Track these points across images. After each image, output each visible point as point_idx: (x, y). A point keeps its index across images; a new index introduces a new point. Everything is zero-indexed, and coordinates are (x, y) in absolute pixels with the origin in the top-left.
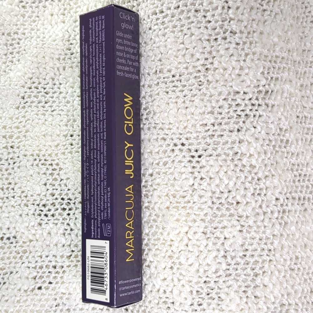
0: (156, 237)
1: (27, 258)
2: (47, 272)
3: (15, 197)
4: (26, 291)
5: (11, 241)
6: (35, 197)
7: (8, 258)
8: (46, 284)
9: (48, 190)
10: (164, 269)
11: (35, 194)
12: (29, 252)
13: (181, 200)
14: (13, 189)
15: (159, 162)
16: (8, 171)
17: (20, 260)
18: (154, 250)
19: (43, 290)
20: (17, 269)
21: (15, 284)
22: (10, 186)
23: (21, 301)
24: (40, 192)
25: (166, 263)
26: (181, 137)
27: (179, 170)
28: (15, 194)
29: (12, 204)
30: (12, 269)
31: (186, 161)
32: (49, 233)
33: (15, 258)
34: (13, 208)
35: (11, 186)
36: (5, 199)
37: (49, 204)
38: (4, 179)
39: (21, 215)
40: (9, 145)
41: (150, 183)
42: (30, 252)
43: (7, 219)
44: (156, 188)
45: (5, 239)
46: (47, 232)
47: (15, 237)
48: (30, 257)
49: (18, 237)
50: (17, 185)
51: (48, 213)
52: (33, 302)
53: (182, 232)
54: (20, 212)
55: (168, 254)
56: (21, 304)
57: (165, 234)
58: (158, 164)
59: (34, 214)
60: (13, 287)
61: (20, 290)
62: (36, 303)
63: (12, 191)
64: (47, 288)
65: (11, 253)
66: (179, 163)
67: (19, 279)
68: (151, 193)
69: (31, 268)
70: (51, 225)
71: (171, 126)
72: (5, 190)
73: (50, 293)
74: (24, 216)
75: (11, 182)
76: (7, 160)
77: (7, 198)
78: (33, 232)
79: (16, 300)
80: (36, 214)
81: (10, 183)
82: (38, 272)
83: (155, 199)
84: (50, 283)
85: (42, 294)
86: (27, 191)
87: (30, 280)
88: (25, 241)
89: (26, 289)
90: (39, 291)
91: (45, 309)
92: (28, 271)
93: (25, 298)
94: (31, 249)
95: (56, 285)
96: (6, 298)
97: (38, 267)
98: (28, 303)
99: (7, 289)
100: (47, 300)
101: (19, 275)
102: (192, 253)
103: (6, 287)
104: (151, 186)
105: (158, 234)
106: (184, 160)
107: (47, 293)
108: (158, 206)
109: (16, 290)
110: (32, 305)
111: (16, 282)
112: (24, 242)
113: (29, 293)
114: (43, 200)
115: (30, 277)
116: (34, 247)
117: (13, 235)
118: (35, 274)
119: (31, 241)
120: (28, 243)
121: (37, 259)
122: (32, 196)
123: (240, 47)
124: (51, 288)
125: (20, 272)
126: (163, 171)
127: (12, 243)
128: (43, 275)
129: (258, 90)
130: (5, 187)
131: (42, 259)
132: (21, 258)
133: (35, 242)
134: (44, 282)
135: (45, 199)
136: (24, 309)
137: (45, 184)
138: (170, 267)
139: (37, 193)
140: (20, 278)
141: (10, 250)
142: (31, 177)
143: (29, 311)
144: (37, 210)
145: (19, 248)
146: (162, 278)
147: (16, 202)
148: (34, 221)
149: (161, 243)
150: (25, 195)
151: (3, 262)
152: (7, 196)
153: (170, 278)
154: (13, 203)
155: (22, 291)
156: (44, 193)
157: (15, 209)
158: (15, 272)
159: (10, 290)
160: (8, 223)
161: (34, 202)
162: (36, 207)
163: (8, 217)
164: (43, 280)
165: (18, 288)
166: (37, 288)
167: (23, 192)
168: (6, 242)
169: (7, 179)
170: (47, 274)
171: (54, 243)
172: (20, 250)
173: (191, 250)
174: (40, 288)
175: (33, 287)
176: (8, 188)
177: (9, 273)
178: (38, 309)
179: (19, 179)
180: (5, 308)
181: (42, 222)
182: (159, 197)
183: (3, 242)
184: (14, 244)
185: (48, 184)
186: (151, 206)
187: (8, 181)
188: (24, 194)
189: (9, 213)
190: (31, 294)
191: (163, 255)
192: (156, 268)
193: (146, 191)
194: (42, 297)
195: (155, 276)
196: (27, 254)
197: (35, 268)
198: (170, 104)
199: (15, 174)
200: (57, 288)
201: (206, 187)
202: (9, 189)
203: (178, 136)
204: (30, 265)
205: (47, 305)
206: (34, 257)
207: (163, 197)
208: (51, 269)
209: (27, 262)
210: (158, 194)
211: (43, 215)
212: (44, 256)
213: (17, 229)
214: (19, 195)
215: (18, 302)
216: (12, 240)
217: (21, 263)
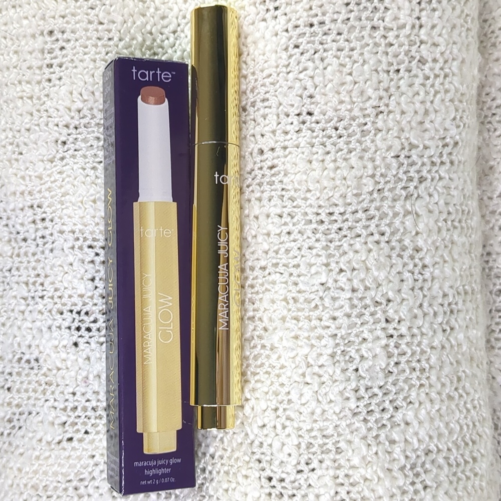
0: (259, 363)
1: (53, 393)
2: (84, 416)
3: (45, 298)
4: (49, 443)
5: (31, 366)
6: (75, 299)
7: (26, 391)
8: (80, 435)
9: (96, 287)
10: (265, 411)
11: (75, 293)
12: (55, 384)
13: (305, 306)
14: (42, 284)
15: (279, 249)
16: (36, 257)
17: (42, 396)
18: (253, 382)
19: (75, 443)
20: (38, 409)
21: (35, 431)
22: (37, 279)
23: (42, 457)
24: (83, 292)
25: (269, 402)
26: (320, 211)
27: (308, 261)
28: (45, 293)
29: (39, 309)
30: (31, 408)
31: (321, 246)
32: (88, 359)
33: (35, 391)
34: (40, 315)
35: (40, 280)
36: (30, 299)
37: (97, 311)
38: (30, 269)
39: (50, 328)
40: (38, 218)
41: (260, 281)
42: (58, 385)
43: (29, 331)
44: (269, 287)
45: (23, 361)
46: (85, 356)
47: (37, 360)
48: (57, 392)
49: (41, 361)
50: (49, 278)
51: (92, 325)
52: (59, 461)
53: (300, 355)
54: (50, 322)
55: (273, 388)
56: (40, 462)
57: (275, 357)
58: (277, 252)
59: (69, 328)
60: (31, 435)
61: (40, 440)
62: (62, 462)
63: (40, 288)
64: (80, 441)
65: (29, 383)
66: (309, 251)
67: (40, 424)
68: (261, 296)
69: (58, 409)
70: (93, 345)
71: (309, 195)
72: (31, 286)
73: (86, 447)
74: (54, 328)
75: (40, 273)
76: (35, 240)
77: (33, 298)
78: (64, 355)
79: (34, 456)
80: (73, 328)
81: (38, 275)
82: (70, 416)
83: (266, 304)
84: (86, 432)
85: (74, 449)
86: (63, 289)
87: (56, 426)
88: (50, 367)
89: (50, 439)
90: (69, 443)
91: (76, 471)
92: (53, 413)
93: (47, 454)
94: (59, 380)
95: (95, 437)
96: (21, 451)
97: (69, 408)
98: (50, 461)
99: (23, 437)
100: (79, 458)
101: (40, 419)
102: (310, 386)
103: (22, 434)
104: (262, 285)
105: (263, 357)
106: (317, 245)
107: (81, 448)
108: (269, 315)
109: (34, 441)
110: (56, 465)
111: (36, 429)
112: (49, 370)
113: (53, 446)
114: (88, 303)
115: (57, 421)
116: (63, 378)
117: (34, 356)
118: (64, 419)
119: (59, 369)
120: (55, 372)
121: (67, 397)
122: (70, 297)
123: (429, 82)
124: (87, 440)
125: (42, 414)
126: (284, 261)
127: (32, 368)
128: (76, 420)
129: (444, 143)
130: (31, 280)
131: (76, 398)
132: (44, 392)
133: (64, 371)
134: (78, 431)
135: (91, 304)
136: (44, 469)
137: (93, 280)
138: (274, 407)
139: (79, 292)
140: (42, 422)
141: (29, 378)
142: (70, 267)
143: (50, 472)
144: (76, 321)
145: (41, 378)
146: (261, 424)
147: (45, 306)
148: (68, 338)
149: (264, 371)
150: (60, 295)
151: (20, 396)
152: (33, 295)
153: (272, 424)
154: (40, 307)
155: (44, 442)
156: (90, 294)
157: (43, 317)
158: (34, 413)
159: (27, 439)
160: (30, 337)
161: (73, 308)
162: (75, 315)
163: (31, 329)
164: (76, 428)
165: (38, 437)
166: (65, 439)
167: (56, 290)
168: (24, 366)
169: (34, 269)
170: (82, 420)
171: (95, 373)
172: (43, 380)
173: (309, 381)
174: (70, 439)
175: (60, 438)
176: (34, 283)
177: (26, 413)
178: (64, 471)
179: (51, 269)
180: (18, 465)
181: (80, 339)
182: (273, 302)
183: (21, 365)
184: (36, 371)
185: (97, 279)
186: (258, 316)
187: (36, 272)
188: (59, 293)
189: (34, 321)
190: (57, 447)
191: (266, 389)
192: (253, 409)
193: (252, 293)
194: (72, 453)
195: (250, 421)
196: (53, 388)
197: (65, 409)
198: (314, 162)
199: (46, 261)
200: (97, 440)
201: (345, 284)
202: (37, 284)
203: (315, 210)
204: (56, 404)
205: (79, 466)
206: (62, 393)
207: (278, 302)
208: (90, 413)
209: (52, 400)
210: (272, 297)
211: (83, 329)
212: (78, 394)
213: (41, 348)
214: (50, 295)
215: (38, 458)
216: (33, 363)
217: (43, 400)
